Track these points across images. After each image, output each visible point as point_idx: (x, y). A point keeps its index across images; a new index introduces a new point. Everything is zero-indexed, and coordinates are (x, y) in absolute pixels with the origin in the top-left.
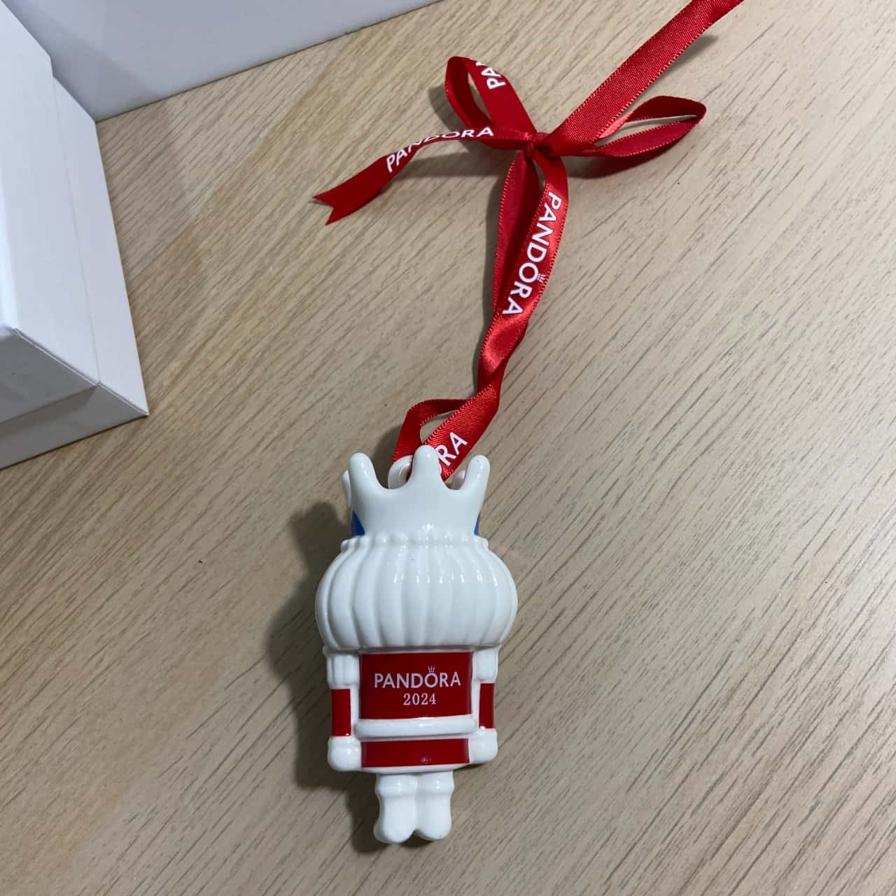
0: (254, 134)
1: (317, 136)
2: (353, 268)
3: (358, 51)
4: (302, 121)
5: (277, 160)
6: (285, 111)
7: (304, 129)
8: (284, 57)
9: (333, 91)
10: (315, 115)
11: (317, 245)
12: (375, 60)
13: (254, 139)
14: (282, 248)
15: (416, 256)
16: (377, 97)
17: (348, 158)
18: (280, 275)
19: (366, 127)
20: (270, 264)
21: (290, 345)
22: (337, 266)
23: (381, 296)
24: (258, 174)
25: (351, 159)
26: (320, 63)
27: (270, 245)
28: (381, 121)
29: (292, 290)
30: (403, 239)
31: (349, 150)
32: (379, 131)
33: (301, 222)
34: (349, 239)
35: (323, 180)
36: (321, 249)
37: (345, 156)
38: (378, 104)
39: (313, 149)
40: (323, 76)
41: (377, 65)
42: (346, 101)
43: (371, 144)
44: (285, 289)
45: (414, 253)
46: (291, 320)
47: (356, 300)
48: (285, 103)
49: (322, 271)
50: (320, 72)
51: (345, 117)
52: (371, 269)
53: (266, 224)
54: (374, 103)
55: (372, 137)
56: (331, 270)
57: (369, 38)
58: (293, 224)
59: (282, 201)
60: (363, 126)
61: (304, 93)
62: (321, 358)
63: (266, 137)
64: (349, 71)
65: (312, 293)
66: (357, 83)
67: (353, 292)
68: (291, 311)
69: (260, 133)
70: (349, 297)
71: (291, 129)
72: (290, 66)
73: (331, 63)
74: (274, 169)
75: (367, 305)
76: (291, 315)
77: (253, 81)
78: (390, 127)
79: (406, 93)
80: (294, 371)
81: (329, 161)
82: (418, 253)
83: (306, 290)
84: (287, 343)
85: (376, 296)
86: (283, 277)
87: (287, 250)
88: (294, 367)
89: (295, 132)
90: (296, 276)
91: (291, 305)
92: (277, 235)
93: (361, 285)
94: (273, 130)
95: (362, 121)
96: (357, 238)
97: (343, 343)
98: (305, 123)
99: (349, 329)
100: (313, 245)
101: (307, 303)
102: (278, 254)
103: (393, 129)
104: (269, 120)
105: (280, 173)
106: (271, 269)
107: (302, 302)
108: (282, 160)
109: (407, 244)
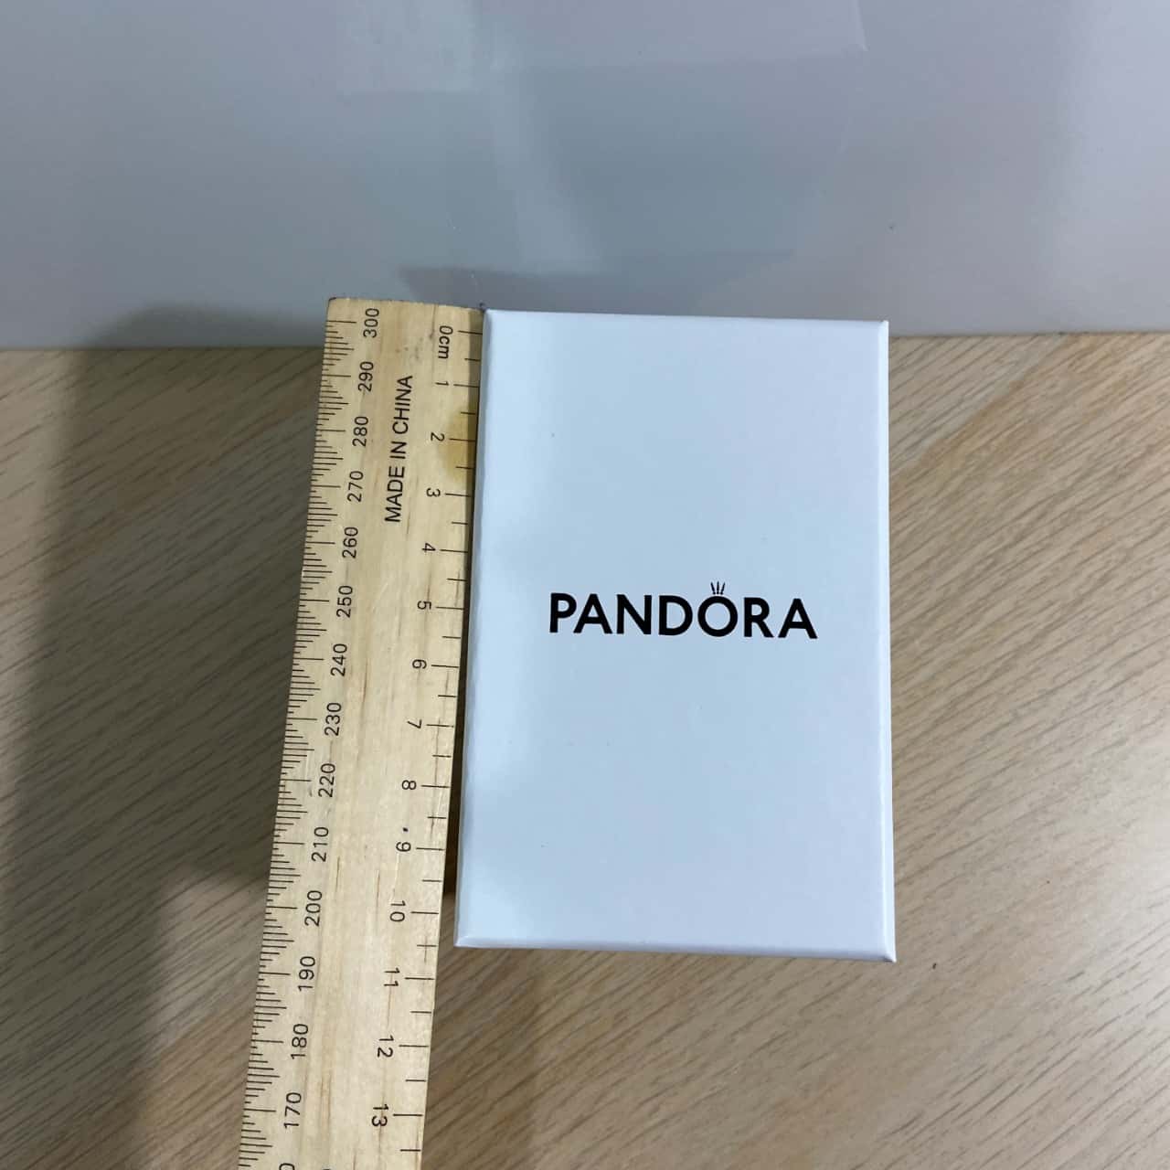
0: (914, 438)
1: (1003, 469)
2: (1027, 678)
3: (1071, 365)
4: (983, 441)
5: (942, 488)
6: (961, 419)
7: (985, 454)
8: (969, 337)
9: (1031, 411)
10: (1001, 439)
11: (984, 629)
12: (1094, 386)
13: (916, 444)
14: (934, 619)
15: (1111, 689)
16: (1089, 443)
17: (1039, 518)
18: (930, 656)
19: (1069, 483)
20: (917, 636)
21: (931, 758)
22: (1007, 668)
23: (1057, 731)
24: (914, 499)
25: (1042, 522)
26: (1017, 363)
27: (919, 609)
28: (1090, 479)
29: (942, 682)
30: (1097, 661)
31: (1040, 508)
32: (1084, 494)
33: (964, 589)
34: (1025, 637)
35: (1001, 539)
36: (987, 636)
37: (1034, 514)
38: (1089, 452)
39: (993, 488)
40: (1018, 386)
41: (1095, 395)
42: (1046, 432)
43: (1072, 510)
44: (933, 678)
45: (1111, 684)
46: (937, 724)
47: (1027, 723)
48: (963, 406)
49: (985, 668)
50: (1015, 378)
51: (1041, 456)
52: (1050, 688)
53: (917, 577)
54: (1085, 450)
55: (1073, 500)
56: (997, 671)
57: (1091, 349)
58: (954, 589)
59: (942, 550)
60: (1065, 478)
61: (990, 400)
62: (971, 790)
63: (931, 448)
64: (1057, 389)
65: (970, 694)
66: (1064, 412)
67: (1022, 712)
68: (937, 711)
69: (925, 437)
70: (1017, 718)
71: (967, 447)
72: (978, 352)
73: (1033, 370)
74: (936, 500)
75: (1039, 737)
76: (937, 716)
77: (921, 358)
78: (1102, 492)
79: (1128, 452)
80: (932, 797)
81: (1015, 513)
82: (1115, 686)
83: (961, 689)
84: (928, 755)
85: (1052, 728)
86: (931, 661)
87: (940, 623)
88: (934, 791)
89: (971, 455)
90: (951, 664)
91: (940, 702)
92: (931, 597)
93: (1033, 705)
94: (942, 440)
95: (1063, 471)
96: (1037, 636)
97: (1000, 779)
98: (986, 446)
99: (1013, 762)
100: (977, 628)
101: (960, 707)
102: (928, 625)
103: (1104, 498)
104: (936, 424)
105: (943, 508)
106: (917, 642)
107: (954, 703)
108: (950, 489)
109: (1100, 670)
